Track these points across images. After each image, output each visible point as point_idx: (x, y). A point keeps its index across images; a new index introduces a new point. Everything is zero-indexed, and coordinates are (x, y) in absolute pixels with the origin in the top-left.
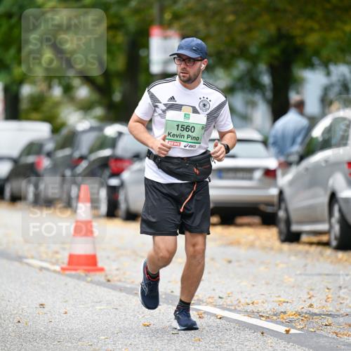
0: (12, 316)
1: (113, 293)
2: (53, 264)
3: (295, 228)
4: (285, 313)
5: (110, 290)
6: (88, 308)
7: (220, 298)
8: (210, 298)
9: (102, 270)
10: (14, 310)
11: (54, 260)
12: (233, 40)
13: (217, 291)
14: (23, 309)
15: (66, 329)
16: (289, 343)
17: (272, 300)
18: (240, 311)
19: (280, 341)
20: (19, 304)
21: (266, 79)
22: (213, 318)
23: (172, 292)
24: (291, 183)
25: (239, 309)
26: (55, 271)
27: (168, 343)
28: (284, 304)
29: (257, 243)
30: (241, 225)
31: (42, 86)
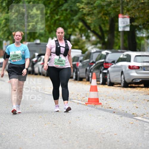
0: (67, 121)
1: (105, 112)
6: (95, 118)
7: (144, 114)
9: (101, 104)
11: (83, 100)
14: (71, 118)
15: (87, 126)
22: (141, 122)
23: (127, 112)
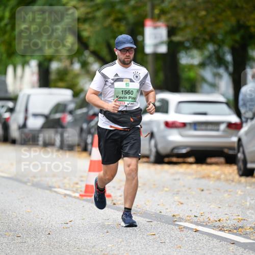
0: (45, 230)
2: (74, 192)
3: (250, 166)
4: (242, 227)
5: (115, 211)
6: (99, 223)
7: (195, 216)
8: (188, 216)
9: (110, 196)
10: (45, 226)
11: (74, 189)
12: (205, 29)
13: (193, 212)
14: (52, 224)
16: (245, 249)
17: (233, 218)
18: (209, 226)
19: (239, 248)
20: (49, 221)
21: (229, 58)
22: (190, 231)
23: (161, 212)
24: (247, 133)
25: (209, 224)
26: (75, 197)
27: (158, 249)
28: (242, 221)
29: (223, 176)
30: (211, 164)
31: (66, 63)
